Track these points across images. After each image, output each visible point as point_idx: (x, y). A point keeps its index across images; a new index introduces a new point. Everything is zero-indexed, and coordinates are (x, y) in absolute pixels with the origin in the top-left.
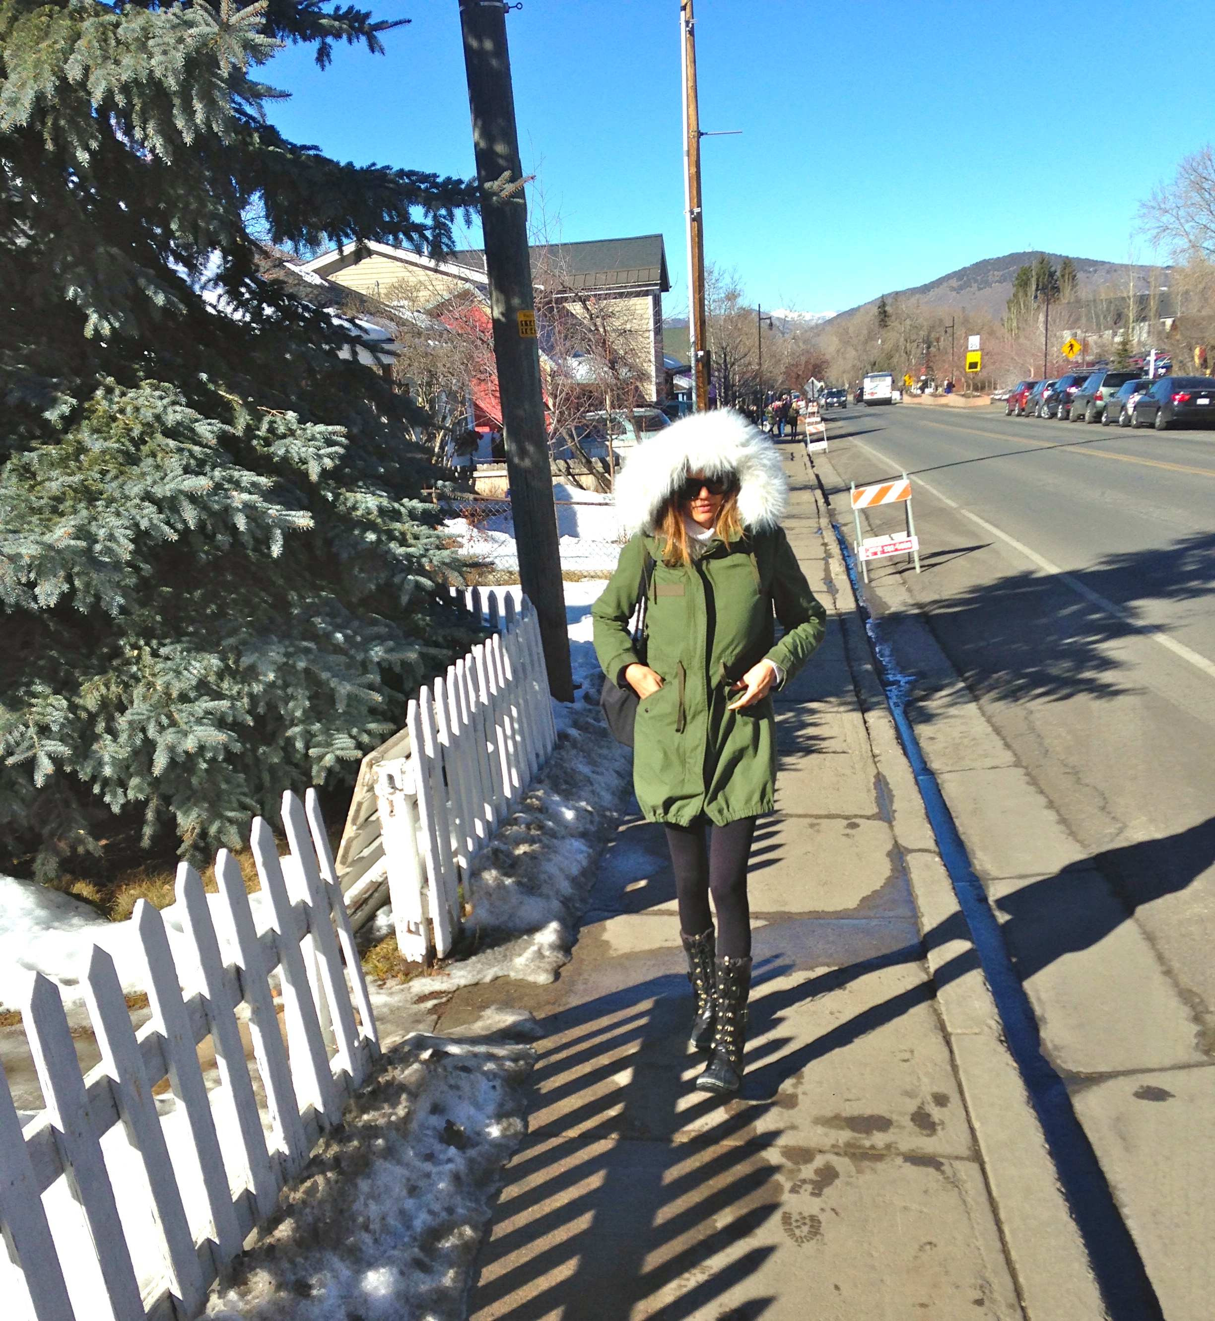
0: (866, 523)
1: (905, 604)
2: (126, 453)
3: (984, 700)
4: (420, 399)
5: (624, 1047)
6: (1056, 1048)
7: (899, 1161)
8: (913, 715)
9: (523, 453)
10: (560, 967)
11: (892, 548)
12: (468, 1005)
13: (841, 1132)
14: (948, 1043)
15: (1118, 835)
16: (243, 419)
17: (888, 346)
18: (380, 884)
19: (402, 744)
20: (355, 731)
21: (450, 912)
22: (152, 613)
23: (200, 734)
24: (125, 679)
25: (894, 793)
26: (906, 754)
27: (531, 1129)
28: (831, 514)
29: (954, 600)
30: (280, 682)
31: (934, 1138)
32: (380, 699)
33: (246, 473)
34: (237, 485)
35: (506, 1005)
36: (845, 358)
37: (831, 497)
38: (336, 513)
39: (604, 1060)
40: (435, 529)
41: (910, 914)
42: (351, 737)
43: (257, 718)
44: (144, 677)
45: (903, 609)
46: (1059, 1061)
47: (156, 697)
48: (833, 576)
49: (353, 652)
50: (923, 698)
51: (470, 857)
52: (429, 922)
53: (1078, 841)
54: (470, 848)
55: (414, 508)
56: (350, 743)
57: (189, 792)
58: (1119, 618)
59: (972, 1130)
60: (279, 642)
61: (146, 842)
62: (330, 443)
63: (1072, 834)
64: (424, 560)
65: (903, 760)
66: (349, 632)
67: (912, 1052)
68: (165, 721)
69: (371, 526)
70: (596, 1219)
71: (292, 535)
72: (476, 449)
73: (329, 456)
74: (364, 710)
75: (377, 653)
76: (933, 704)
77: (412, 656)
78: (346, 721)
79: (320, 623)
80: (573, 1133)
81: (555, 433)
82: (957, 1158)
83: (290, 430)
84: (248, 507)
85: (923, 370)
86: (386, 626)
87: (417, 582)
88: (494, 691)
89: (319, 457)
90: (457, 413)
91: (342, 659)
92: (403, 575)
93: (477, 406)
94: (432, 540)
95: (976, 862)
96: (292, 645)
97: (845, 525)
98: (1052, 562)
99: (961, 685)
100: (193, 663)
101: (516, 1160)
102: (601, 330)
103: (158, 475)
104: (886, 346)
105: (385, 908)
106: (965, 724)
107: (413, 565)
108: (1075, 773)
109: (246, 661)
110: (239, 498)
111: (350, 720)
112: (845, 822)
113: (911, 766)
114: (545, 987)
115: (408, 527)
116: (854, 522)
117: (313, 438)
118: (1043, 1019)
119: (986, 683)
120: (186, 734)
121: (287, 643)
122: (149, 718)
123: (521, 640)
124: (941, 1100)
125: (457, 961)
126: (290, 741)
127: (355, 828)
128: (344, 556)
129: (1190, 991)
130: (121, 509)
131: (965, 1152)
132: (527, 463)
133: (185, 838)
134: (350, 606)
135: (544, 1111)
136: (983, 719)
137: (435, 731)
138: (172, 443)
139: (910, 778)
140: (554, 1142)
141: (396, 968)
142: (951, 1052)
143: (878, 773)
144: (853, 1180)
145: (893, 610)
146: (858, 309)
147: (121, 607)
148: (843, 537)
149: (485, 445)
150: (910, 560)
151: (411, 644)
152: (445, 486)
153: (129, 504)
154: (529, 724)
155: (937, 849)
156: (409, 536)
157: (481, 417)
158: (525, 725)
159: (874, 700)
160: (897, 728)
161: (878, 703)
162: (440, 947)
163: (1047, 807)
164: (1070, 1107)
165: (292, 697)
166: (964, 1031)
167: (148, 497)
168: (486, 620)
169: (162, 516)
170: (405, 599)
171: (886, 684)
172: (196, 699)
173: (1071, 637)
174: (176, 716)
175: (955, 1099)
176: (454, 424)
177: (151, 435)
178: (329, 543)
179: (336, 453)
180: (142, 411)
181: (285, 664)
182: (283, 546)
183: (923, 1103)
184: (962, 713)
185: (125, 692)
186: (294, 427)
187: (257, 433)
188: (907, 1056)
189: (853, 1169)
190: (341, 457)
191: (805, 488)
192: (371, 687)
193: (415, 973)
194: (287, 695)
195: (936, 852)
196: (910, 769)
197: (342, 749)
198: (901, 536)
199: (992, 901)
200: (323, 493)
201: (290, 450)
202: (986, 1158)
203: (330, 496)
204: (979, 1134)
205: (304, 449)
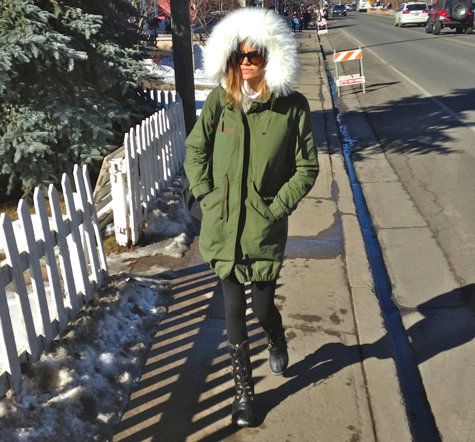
0: (342, 70)
1: (356, 107)
2: (9, 24)
3: (388, 152)
4: (133, 3)
5: (210, 284)
6: (398, 297)
7: (323, 332)
8: (354, 157)
9: (179, 30)
10: (185, 252)
11: (352, 81)
12: (145, 264)
13: (299, 321)
14: (350, 291)
15: (440, 212)
16: (58, 11)
18: (109, 214)
19: (121, 153)
20: (100, 148)
21: (139, 227)
22: (16, 93)
23: (35, 145)
24: (4, 121)
25: (340, 189)
26: (348, 173)
27: (169, 312)
28: (326, 64)
29: (380, 107)
30: (69, 125)
31: (339, 326)
32: (112, 134)
33: (59, 34)
34: (56, 39)
35: (161, 265)
37: (327, 56)
38: (97, 53)
39: (202, 288)
40: (138, 62)
41: (340, 239)
42: (99, 150)
43: (59, 140)
44: (12, 120)
45: (356, 110)
46: (399, 303)
47: (17, 129)
48: (323, 93)
49: (101, 113)
50: (360, 150)
51: (148, 203)
52: (130, 231)
53: (421, 215)
54: (148, 200)
55: (130, 52)
56: (98, 153)
57: (28, 171)
58: (455, 118)
59: (355, 324)
60: (70, 108)
61: (8, 192)
62: (95, 22)
63: (419, 212)
64: (134, 75)
65: (346, 176)
66: (100, 105)
67: (334, 293)
68: (20, 139)
69: (112, 59)
70: (194, 345)
71: (78, 61)
72: (158, 27)
73: (94, 28)
74: (104, 139)
75: (111, 114)
77: (127, 116)
78: (96, 143)
79: (87, 100)
80: (187, 314)
81: (195, 21)
82: (348, 333)
83: (78, 16)
84: (60, 50)
86: (116, 103)
87: (130, 84)
88: (161, 133)
89: (90, 29)
90: (150, 10)
91: (97, 116)
92: (124, 81)
93: (159, 7)
94: (137, 66)
95: (374, 221)
96: (75, 109)
97: (332, 70)
98: (428, 91)
99: (378, 145)
100: (33, 115)
101: (162, 322)
103: (23, 34)
105: (110, 224)
106: (377, 162)
107: (129, 77)
108: (424, 186)
109: (56, 115)
110: (56, 45)
111: (98, 143)
112: (317, 200)
114: (178, 259)
115: (127, 60)
117: (88, 20)
118: (395, 286)
119: (390, 145)
120: (29, 145)
121: (73, 108)
122: (14, 138)
123: (174, 112)
124: (343, 312)
125: (141, 247)
126: (72, 151)
127: (100, 187)
128: (99, 72)
129: (460, 278)
130: (6, 48)
131: (351, 331)
132: (181, 34)
133: (25, 191)
134: (100, 94)
135: (175, 305)
136: (386, 160)
137: (136, 148)
138: (29, 21)
139: (348, 184)
140: (179, 317)
141: (114, 248)
142: (351, 294)
143: (334, 181)
144: (302, 338)
145: (350, 110)
147: (4, 90)
148: (330, 75)
149: (162, 25)
150: (361, 88)
151: (126, 112)
152: (144, 43)
153: (10, 46)
154: (176, 149)
155: (356, 214)
156: (127, 64)
157: (161, 12)
158: (175, 150)
159: (336, 149)
160: (345, 162)
161: (337, 151)
162: (133, 240)
163: (410, 200)
164: (401, 320)
165: (74, 132)
166: (357, 286)
167: (18, 43)
168: (159, 103)
169: (23, 52)
170: (124, 92)
171: (343, 143)
172: (34, 131)
173: (433, 126)
174: (25, 137)
175: (350, 312)
176: (148, 15)
177: (20, 17)
178: (92, 66)
179: (98, 27)
180: (17, 6)
181: (72, 117)
182: (74, 66)
183: (336, 312)
184: (377, 157)
185: (3, 126)
186: (80, 15)
187: (64, 17)
188: (331, 294)
189: (303, 334)
190: (99, 29)
191: (314, 51)
192: (108, 129)
193: (122, 251)
194: (72, 131)
195: (355, 215)
196: (349, 180)
197: (95, 155)
198: (357, 76)
199: (379, 238)
200: (91, 44)
201: (78, 25)
202: (360, 334)
203: (94, 46)
204: (358, 325)
205: (84, 25)
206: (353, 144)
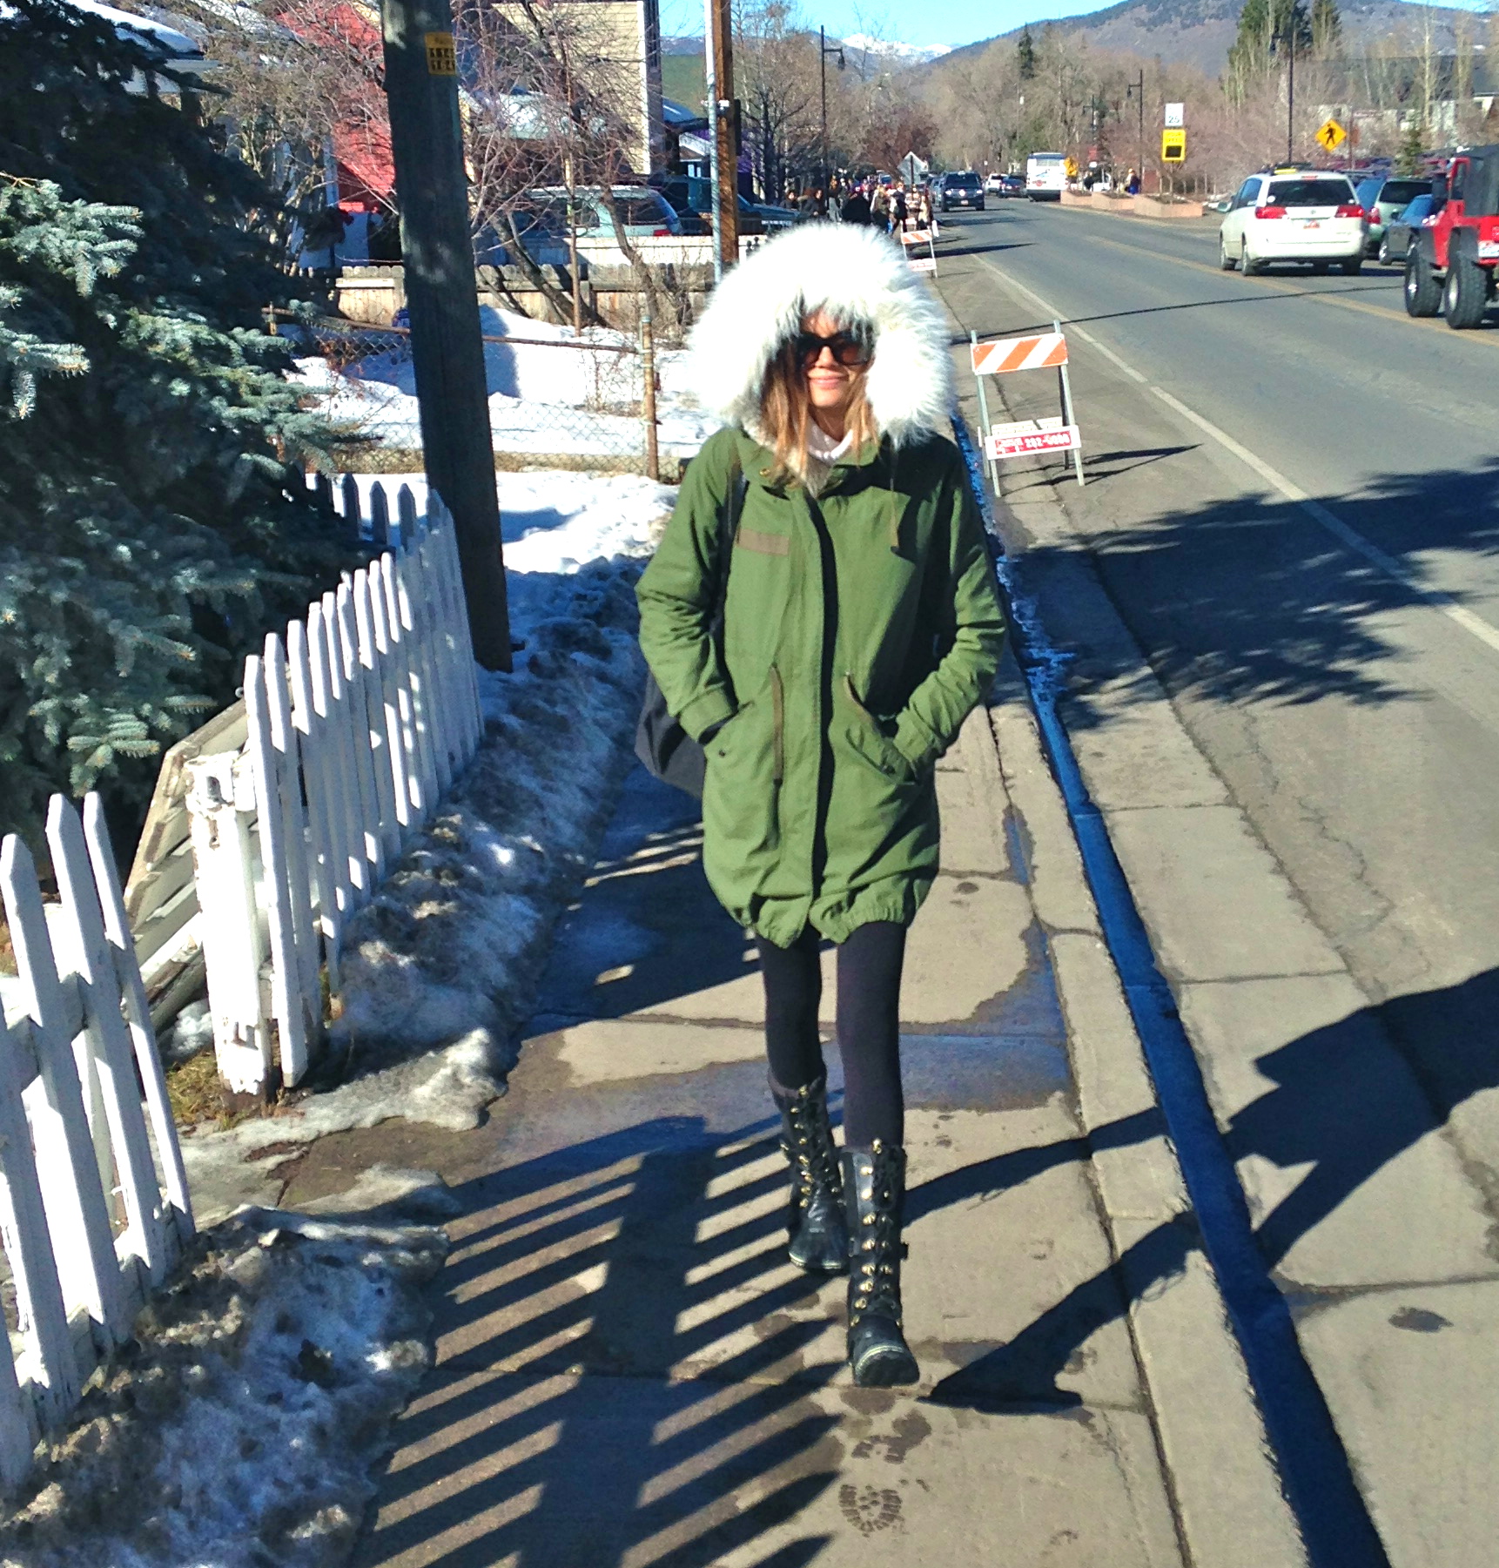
0: (996, 400)
1: (1059, 534)
3: (1182, 698)
4: (245, 154)
5: (593, 1231)
8: (1068, 715)
9: (432, 260)
10: (488, 1103)
11: (1039, 442)
12: (336, 1163)
13: (936, 1365)
14: (1107, 1231)
15: (1380, 919)
17: (1036, 109)
18: (186, 966)
19: (232, 729)
20: (146, 709)
21: (306, 1012)
25: (1035, 838)
26: (1055, 776)
27: (440, 1359)
29: (1140, 532)
30: (21, 625)
31: (1081, 1376)
32: (192, 655)
35: (399, 1162)
36: (965, 124)
38: (123, 349)
39: (560, 1251)
40: (285, 379)
41: (1054, 1030)
42: (140, 718)
45: (1057, 542)
46: (1279, 1268)
49: (146, 577)
50: (1086, 690)
51: (342, 920)
52: (271, 1026)
53: (1319, 927)
54: (341, 905)
55: (253, 344)
56: (139, 728)
59: (1139, 1365)
60: (22, 559)
62: (112, 233)
63: (1311, 915)
64: (269, 429)
65: (1051, 786)
66: (140, 543)
67: (1051, 1244)
69: (180, 370)
70: (545, 1496)
71: (51, 382)
72: (341, 241)
73: (111, 255)
74: (162, 672)
75: (187, 579)
76: (1101, 700)
77: (247, 585)
78: (131, 692)
79: (91, 528)
80: (509, 1365)
81: (480, 222)
82: (1115, 1407)
83: (46, 210)
85: (1094, 152)
86: (202, 534)
87: (256, 465)
88: (382, 646)
89: (95, 256)
90: (309, 180)
91: (129, 588)
92: (233, 453)
93: (344, 170)
94: (282, 396)
95: (1161, 953)
96: (43, 563)
99: (1147, 670)
101: (416, 1407)
102: (559, 57)
104: (1031, 109)
105: (193, 1006)
106: (1152, 733)
107: (253, 436)
108: (1319, 820)
111: (138, 691)
112: (956, 882)
114: (463, 1135)
115: (246, 374)
116: (976, 395)
117: (85, 226)
118: (1258, 1202)
119: (1186, 670)
121: (36, 559)
123: (426, 564)
125: (316, 1092)
126: (35, 725)
127: (149, 866)
128: (134, 418)
129: (1480, 1164)
131: (1126, 1397)
132: (439, 276)
134: (142, 502)
135: (462, 1331)
136: (1179, 727)
137: (289, 709)
139: (1061, 816)
140: (478, 1379)
141: (213, 1105)
143: (1011, 806)
145: (1041, 542)
146: (987, 43)
148: (959, 421)
149: (356, 234)
150: (1068, 465)
151: (243, 568)
152: (302, 309)
154: (438, 705)
155: (1100, 931)
156: (243, 389)
157: (349, 186)
158: (433, 707)
159: (1008, 687)
160: (1042, 735)
162: (288, 1068)
163: (1274, 872)
164: (1294, 1338)
165: (42, 651)
166: (1132, 1213)
168: (366, 530)
170: (234, 492)
171: (1028, 663)
176: (304, 198)
178: (108, 396)
179: (123, 250)
181: (32, 595)
182: (37, 400)
184: (1146, 716)
186: (53, 206)
188: (1043, 1249)
189: (952, 1423)
190: (131, 258)
192: (174, 635)
193: (244, 1112)
194: (33, 646)
195: (1096, 934)
196: (1062, 802)
197: (125, 738)
198: (1052, 424)
199: (1184, 1017)
200: (100, 314)
201: (45, 242)
202: (1159, 1408)
203: (111, 321)
204: (1149, 1372)
205: (70, 243)
206: (1061, 667)
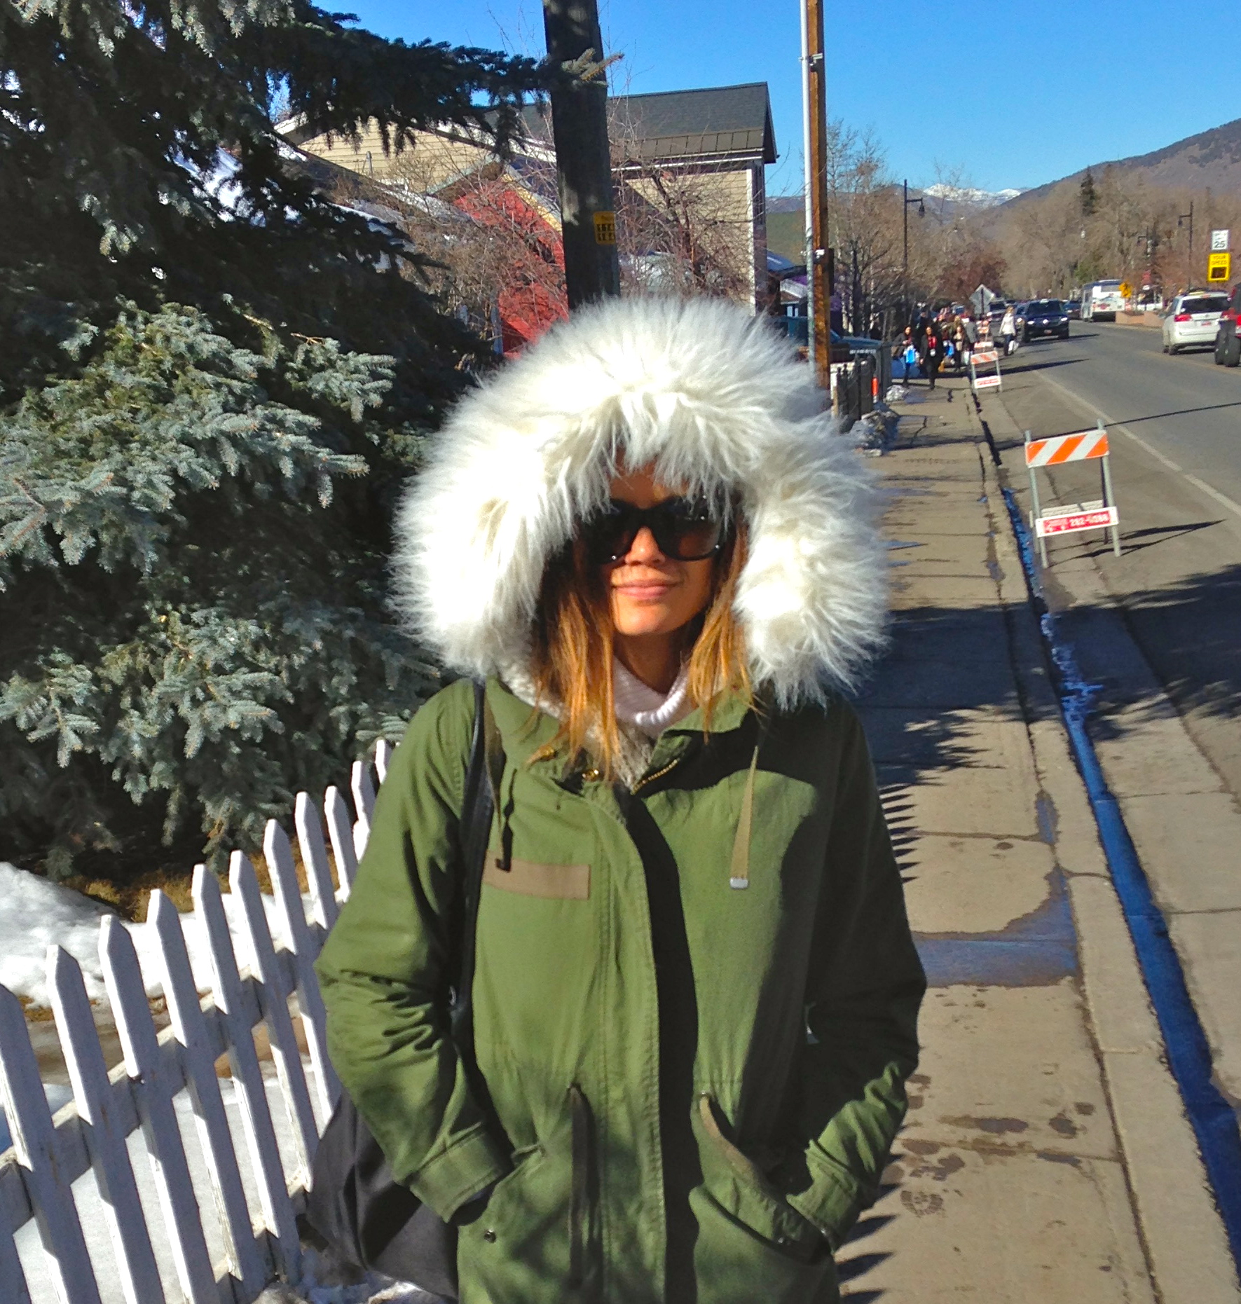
0: (1049, 490)
2: (157, 389)
3: (1190, 716)
7: (1032, 1156)
8: (1094, 730)
11: (1081, 521)
13: (970, 1130)
14: (1099, 1060)
16: (274, 347)
17: (1096, 240)
20: (406, 713)
22: (179, 574)
23: (241, 709)
24: (154, 647)
25: (1060, 813)
26: (1080, 770)
28: (1001, 476)
29: (1165, 591)
31: (1073, 1140)
32: (438, 674)
33: (288, 411)
34: (281, 425)
36: (1031, 257)
37: (1001, 453)
38: (386, 459)
41: (1067, 938)
42: (403, 719)
43: (297, 694)
44: (174, 646)
45: (1093, 601)
47: (189, 668)
48: (999, 557)
50: (1110, 711)
57: (219, 781)
59: (1116, 1137)
60: (323, 607)
61: (168, 839)
62: (375, 376)
65: (1076, 779)
67: (1056, 1065)
68: (200, 694)
71: (343, 481)
73: (375, 390)
76: (1122, 719)
78: (396, 701)
82: (1097, 1158)
83: (330, 360)
84: (296, 452)
85: (1147, 277)
89: (364, 392)
95: (1157, 894)
96: (337, 611)
97: (1019, 491)
99: (1163, 696)
100: (229, 629)
102: (683, 220)
103: (196, 413)
104: (1091, 241)
109: (288, 627)
110: (285, 440)
111: (401, 700)
112: (995, 842)
113: (1086, 784)
116: (1029, 488)
117: (356, 371)
118: (1218, 1051)
119: (1195, 695)
120: (224, 709)
121: (332, 608)
122: (182, 691)
124: (1084, 1109)
126: (332, 725)
130: (156, 452)
131: (1105, 1153)
133: (211, 835)
136: (1185, 737)
138: (208, 378)
139: (1083, 799)
142: (1102, 1069)
143: (1042, 792)
144: (979, 1169)
146: (1054, 183)
147: (153, 564)
148: (1016, 506)
150: (1107, 538)
153: (164, 447)
155: (1108, 874)
159: (1044, 708)
161: (1049, 713)
165: (336, 672)
166: (1119, 1050)
167: (185, 439)
169: (201, 461)
172: (232, 671)
174: (212, 689)
175: (1100, 1108)
177: (183, 368)
179: (383, 387)
180: (173, 340)
181: (332, 632)
182: (334, 495)
183: (1063, 1111)
185: (152, 662)
186: (334, 358)
187: (291, 364)
188: (1050, 1069)
189: (980, 1161)
190: (389, 393)
191: (966, 439)
192: (428, 660)
194: (331, 669)
195: (1105, 877)
196: (1084, 789)
197: (394, 733)
198: (1094, 506)
199: (1173, 935)
200: (368, 435)
201: (330, 384)
202: (1129, 1160)
203: (376, 439)
204: (1124, 1140)
205: (347, 383)
206: (1090, 696)
